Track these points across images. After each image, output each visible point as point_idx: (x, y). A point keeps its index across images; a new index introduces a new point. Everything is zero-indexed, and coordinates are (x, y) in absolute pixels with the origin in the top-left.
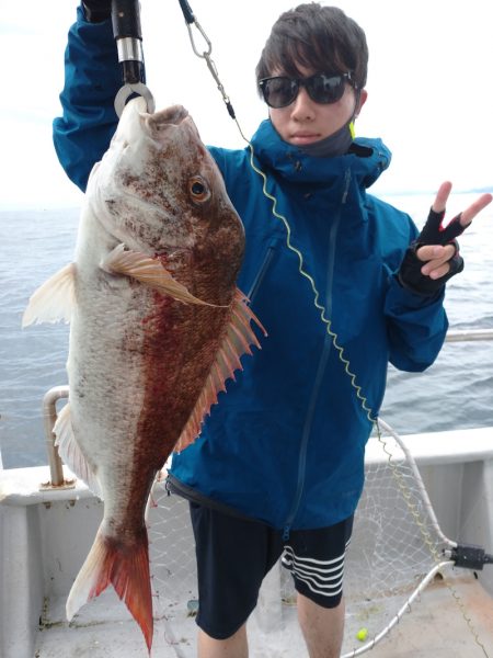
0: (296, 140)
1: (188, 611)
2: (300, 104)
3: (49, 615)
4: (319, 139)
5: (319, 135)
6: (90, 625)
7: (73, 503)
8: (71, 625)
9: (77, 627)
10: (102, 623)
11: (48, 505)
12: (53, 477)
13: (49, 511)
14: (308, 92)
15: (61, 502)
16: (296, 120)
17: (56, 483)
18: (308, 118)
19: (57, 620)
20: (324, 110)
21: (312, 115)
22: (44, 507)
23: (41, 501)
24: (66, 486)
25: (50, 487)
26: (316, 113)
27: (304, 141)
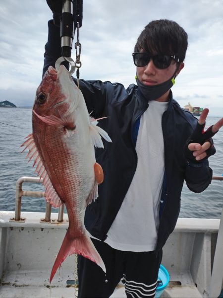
0: (145, 83)
1: (67, 285)
2: (149, 67)
3: (4, 279)
4: (156, 84)
5: (156, 82)
6: (22, 286)
7: (23, 229)
8: (13, 285)
9: (16, 286)
10: (27, 286)
11: (12, 228)
12: (16, 216)
13: (12, 231)
14: (154, 62)
15: (18, 228)
16: (146, 74)
17: (17, 219)
18: (152, 74)
19: (7, 282)
20: (160, 71)
21: (154, 73)
22: (10, 229)
23: (9, 226)
24: (21, 221)
25: (14, 221)
26: (156, 72)
27: (148, 84)
